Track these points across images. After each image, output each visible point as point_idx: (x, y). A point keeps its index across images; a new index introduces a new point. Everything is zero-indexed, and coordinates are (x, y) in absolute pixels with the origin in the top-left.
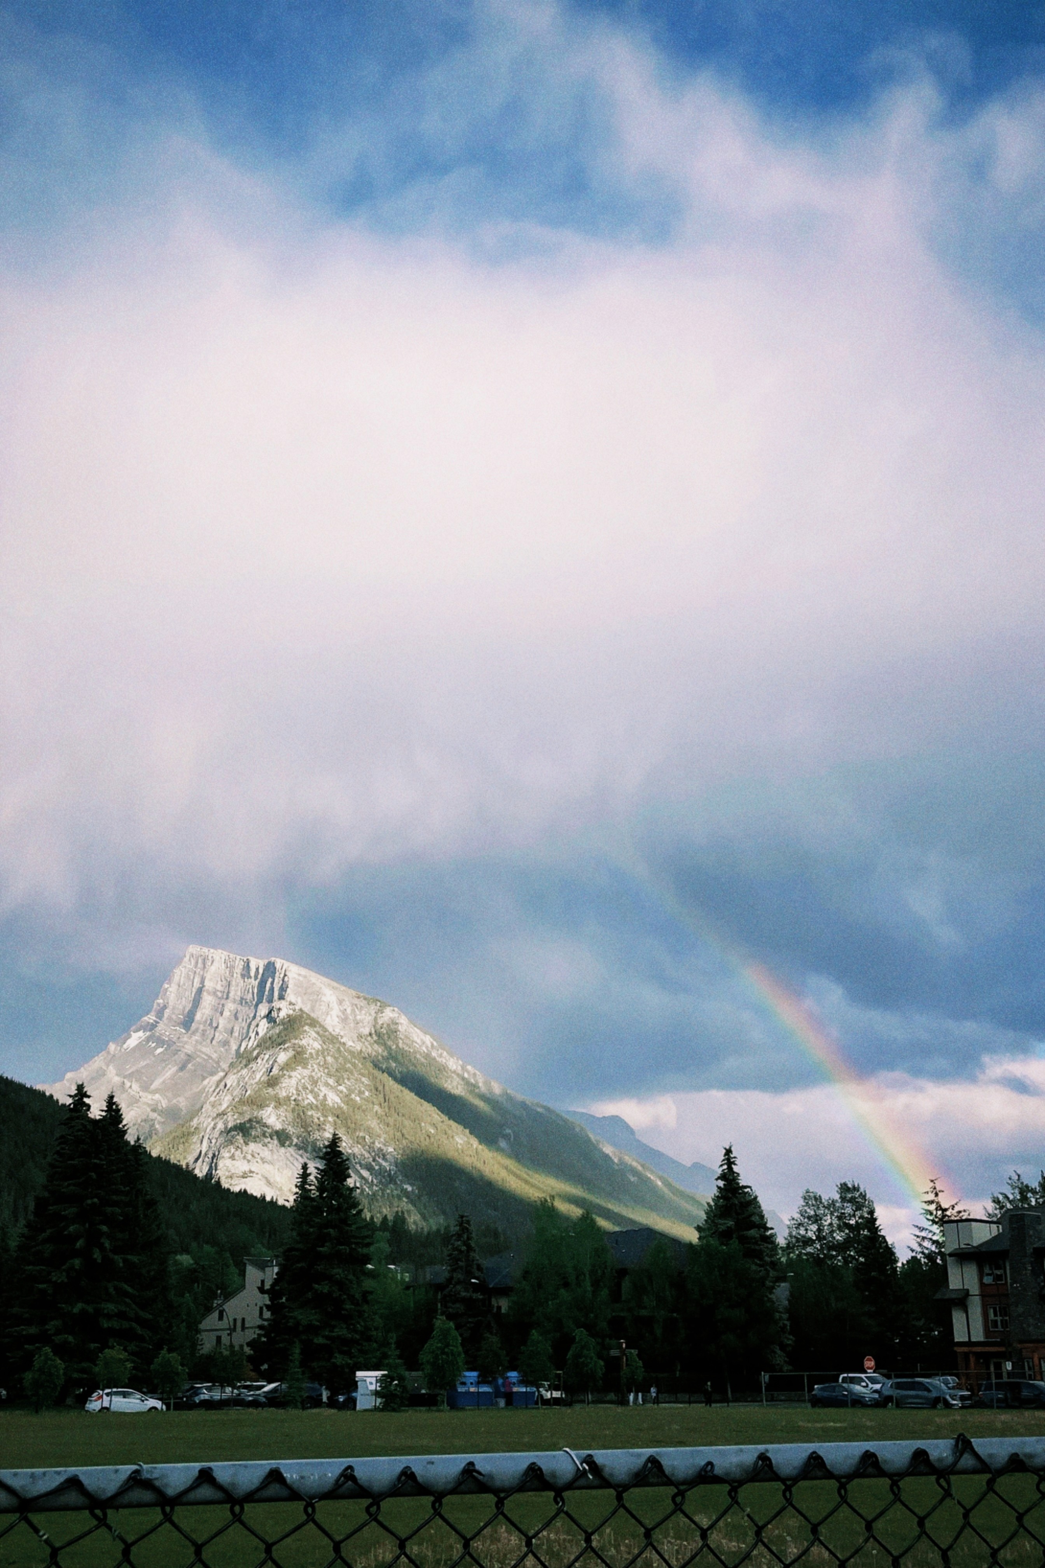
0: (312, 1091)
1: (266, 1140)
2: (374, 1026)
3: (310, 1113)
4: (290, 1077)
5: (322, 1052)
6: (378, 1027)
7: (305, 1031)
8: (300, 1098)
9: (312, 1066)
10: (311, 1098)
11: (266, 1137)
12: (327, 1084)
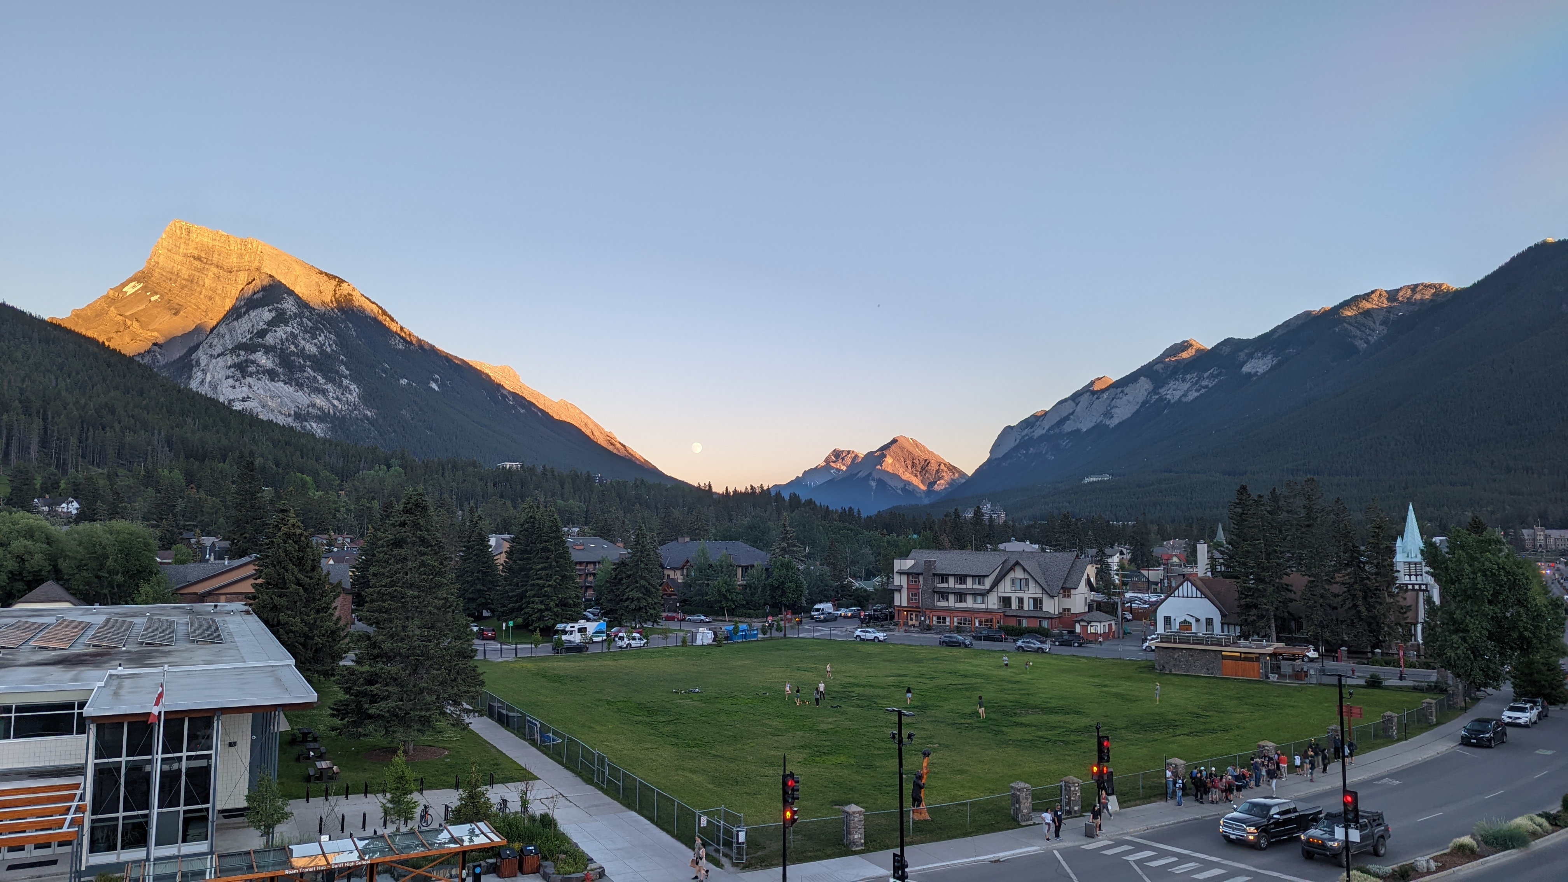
0: (293, 343)
1: (260, 376)
2: (334, 296)
3: (293, 358)
4: (275, 331)
5: (300, 315)
6: (337, 296)
7: (284, 298)
8: (284, 347)
9: (292, 325)
10: (292, 347)
11: (260, 374)
12: (304, 339)
